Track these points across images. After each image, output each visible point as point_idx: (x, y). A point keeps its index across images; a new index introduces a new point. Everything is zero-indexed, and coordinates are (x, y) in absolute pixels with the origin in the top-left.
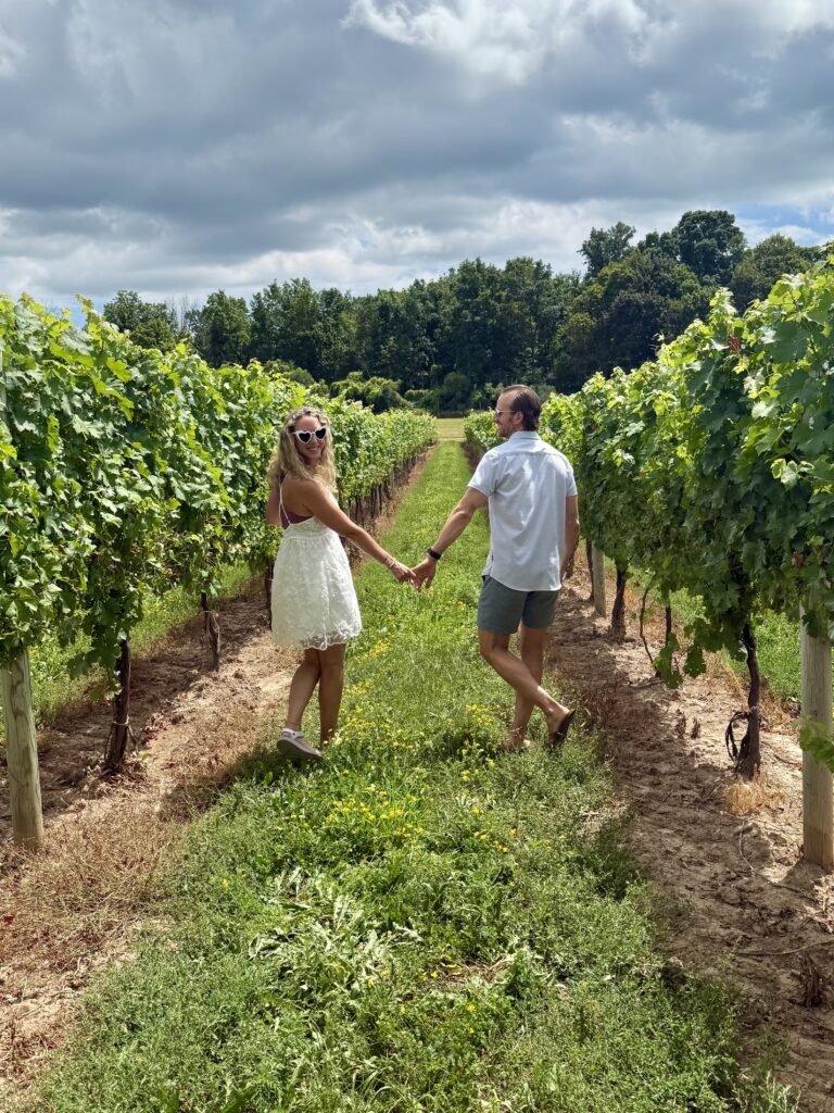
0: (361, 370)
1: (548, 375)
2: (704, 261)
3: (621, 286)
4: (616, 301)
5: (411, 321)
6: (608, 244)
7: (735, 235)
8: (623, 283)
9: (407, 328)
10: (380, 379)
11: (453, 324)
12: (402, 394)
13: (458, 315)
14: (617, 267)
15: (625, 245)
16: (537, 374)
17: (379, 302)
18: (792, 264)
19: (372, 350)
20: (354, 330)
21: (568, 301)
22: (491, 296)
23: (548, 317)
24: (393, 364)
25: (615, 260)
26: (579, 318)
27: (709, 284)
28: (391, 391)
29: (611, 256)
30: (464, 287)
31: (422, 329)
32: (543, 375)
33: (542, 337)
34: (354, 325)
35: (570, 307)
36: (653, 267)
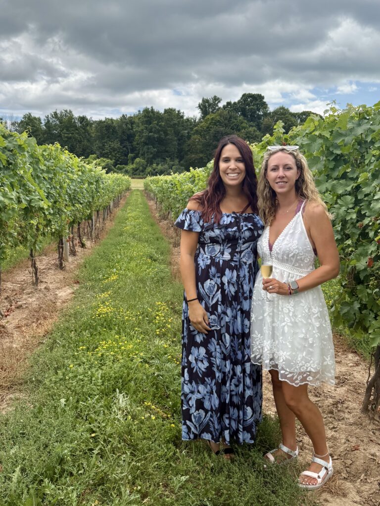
0: (96, 154)
1: (182, 162)
2: (251, 115)
3: (215, 124)
4: (212, 131)
5: (120, 133)
6: (210, 105)
7: (264, 105)
8: (215, 123)
9: (118, 136)
10: (104, 159)
11: (139, 136)
12: (115, 166)
13: (142, 132)
14: (213, 116)
15: (217, 106)
16: (177, 161)
17: (105, 124)
18: (288, 120)
19: (101, 145)
20: (93, 135)
21: (192, 129)
22: (157, 124)
23: (182, 136)
24: (111, 152)
25: (212, 112)
26: (196, 138)
27: (252, 126)
28: (110, 165)
29: (211, 110)
30: (145, 119)
31: (125, 138)
32: (179, 162)
33: (179, 144)
34: (93, 133)
35: (192, 132)
36: (229, 116)
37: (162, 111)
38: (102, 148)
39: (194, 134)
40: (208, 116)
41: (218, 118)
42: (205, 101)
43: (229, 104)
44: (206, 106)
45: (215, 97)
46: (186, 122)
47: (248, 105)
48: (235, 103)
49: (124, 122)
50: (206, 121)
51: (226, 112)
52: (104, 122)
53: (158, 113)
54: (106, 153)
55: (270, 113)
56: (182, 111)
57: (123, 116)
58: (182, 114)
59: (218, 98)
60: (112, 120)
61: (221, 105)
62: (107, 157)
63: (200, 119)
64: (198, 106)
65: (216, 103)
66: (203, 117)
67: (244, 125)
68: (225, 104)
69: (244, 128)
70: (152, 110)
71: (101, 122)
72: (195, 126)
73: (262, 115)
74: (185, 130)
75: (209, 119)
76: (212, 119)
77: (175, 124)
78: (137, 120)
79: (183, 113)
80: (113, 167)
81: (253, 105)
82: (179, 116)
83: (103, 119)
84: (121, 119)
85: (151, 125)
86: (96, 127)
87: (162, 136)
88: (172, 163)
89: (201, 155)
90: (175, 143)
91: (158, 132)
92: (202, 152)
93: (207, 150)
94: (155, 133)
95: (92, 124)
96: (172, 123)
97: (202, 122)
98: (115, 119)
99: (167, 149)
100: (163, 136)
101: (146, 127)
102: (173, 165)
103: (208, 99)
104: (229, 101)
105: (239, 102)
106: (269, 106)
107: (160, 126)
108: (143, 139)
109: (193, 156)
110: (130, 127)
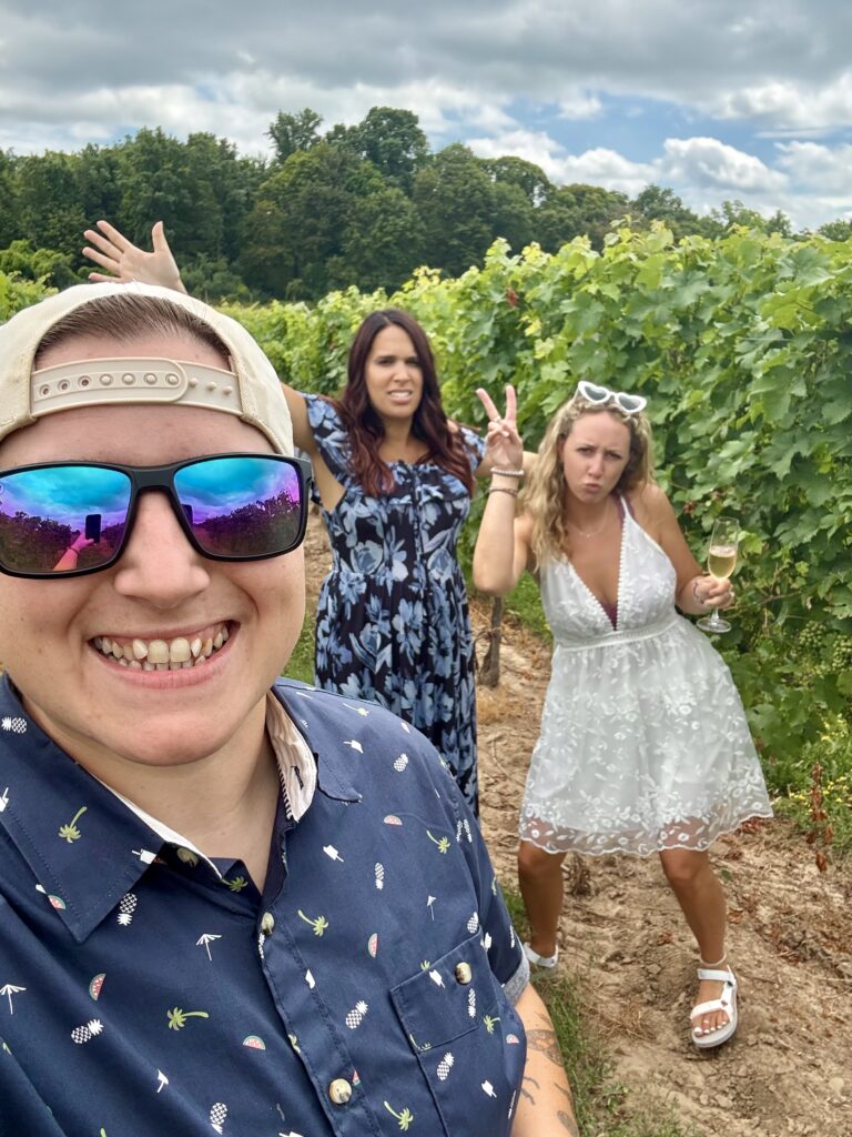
0: (27, 239)
1: (235, 264)
2: (390, 161)
3: (309, 176)
4: (304, 191)
5: (83, 190)
6: (295, 130)
7: (418, 138)
8: (311, 174)
9: (78, 197)
10: (49, 252)
11: (131, 197)
12: (75, 269)
13: (136, 187)
14: (305, 157)
15: (313, 133)
16: (222, 262)
17: (46, 164)
18: (471, 174)
19: (38, 217)
20: (18, 193)
21: (256, 186)
22: (173, 171)
23: (234, 202)
24: (62, 235)
25: (302, 147)
26: (266, 207)
27: (394, 186)
28: (62, 266)
29: (298, 142)
30: (143, 158)
31: (96, 200)
32: (229, 263)
33: (227, 222)
34: (18, 187)
35: (257, 193)
36: (340, 160)
37: (184, 140)
38: (42, 224)
39: (261, 198)
40: (292, 158)
41: (316, 162)
42: (285, 120)
43: (339, 129)
44: (289, 133)
45: (307, 111)
46: (242, 168)
47: (383, 134)
48: (353, 129)
49: (94, 162)
50: (289, 168)
51: (333, 150)
52: (44, 160)
53: (174, 143)
54: (53, 238)
55: (431, 157)
56: (230, 141)
57: (90, 147)
58: (231, 149)
59: (315, 116)
60: (62, 156)
61: (322, 131)
62: (55, 248)
63: (273, 163)
64: (268, 130)
65: (311, 125)
66: (282, 159)
67: (374, 181)
68: (332, 130)
69: (375, 189)
70: (159, 135)
71: (35, 160)
72: (264, 179)
73: (414, 161)
74: (241, 187)
75: (294, 163)
76: (303, 164)
77: (215, 173)
78: (122, 160)
79: (234, 146)
80: (70, 272)
81: (395, 136)
82: (225, 153)
83: (41, 155)
84: (85, 156)
85: (157, 173)
86: (25, 174)
87: (186, 201)
88: (211, 265)
89: (279, 249)
90: (218, 217)
91: (177, 189)
92: (280, 242)
93: (294, 238)
94: (168, 191)
95: (13, 165)
96: (209, 169)
97: (278, 170)
98: (69, 154)
99: (199, 232)
100: (188, 201)
101: (148, 178)
102: (215, 271)
103: (292, 115)
104: (340, 124)
105: (362, 126)
106: (427, 140)
107: (181, 175)
108: (139, 207)
109: (262, 249)
110: (107, 174)
